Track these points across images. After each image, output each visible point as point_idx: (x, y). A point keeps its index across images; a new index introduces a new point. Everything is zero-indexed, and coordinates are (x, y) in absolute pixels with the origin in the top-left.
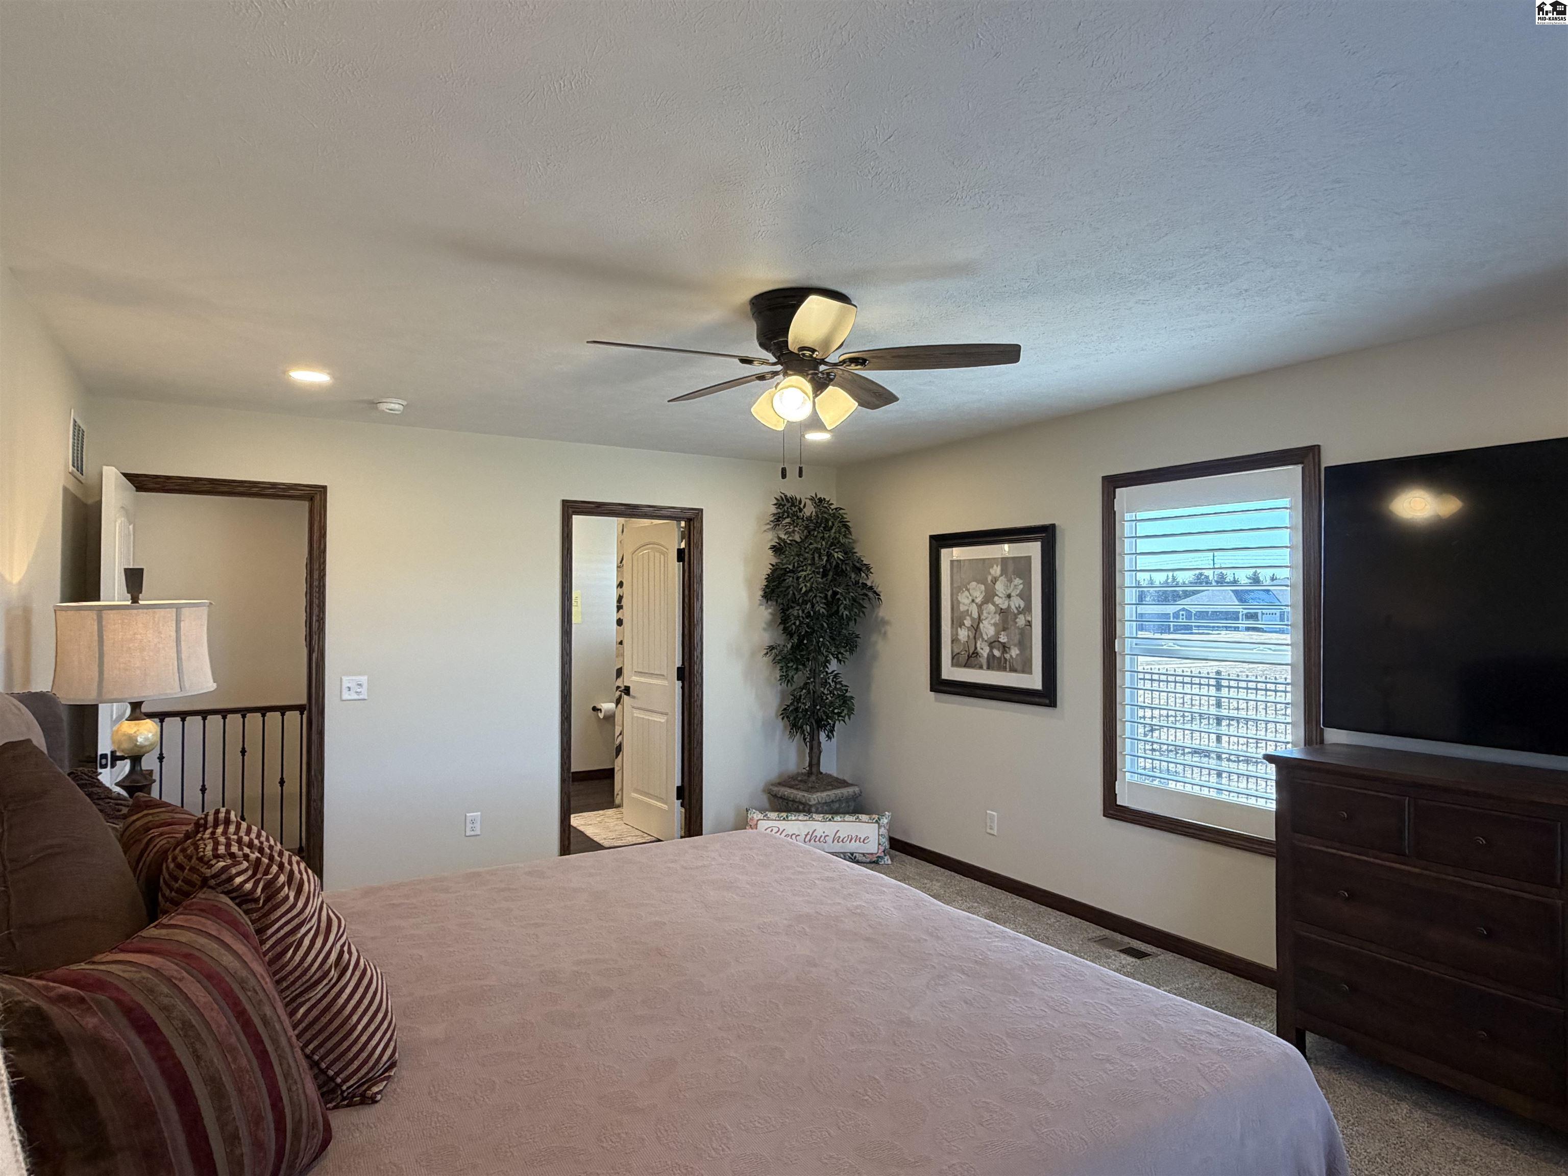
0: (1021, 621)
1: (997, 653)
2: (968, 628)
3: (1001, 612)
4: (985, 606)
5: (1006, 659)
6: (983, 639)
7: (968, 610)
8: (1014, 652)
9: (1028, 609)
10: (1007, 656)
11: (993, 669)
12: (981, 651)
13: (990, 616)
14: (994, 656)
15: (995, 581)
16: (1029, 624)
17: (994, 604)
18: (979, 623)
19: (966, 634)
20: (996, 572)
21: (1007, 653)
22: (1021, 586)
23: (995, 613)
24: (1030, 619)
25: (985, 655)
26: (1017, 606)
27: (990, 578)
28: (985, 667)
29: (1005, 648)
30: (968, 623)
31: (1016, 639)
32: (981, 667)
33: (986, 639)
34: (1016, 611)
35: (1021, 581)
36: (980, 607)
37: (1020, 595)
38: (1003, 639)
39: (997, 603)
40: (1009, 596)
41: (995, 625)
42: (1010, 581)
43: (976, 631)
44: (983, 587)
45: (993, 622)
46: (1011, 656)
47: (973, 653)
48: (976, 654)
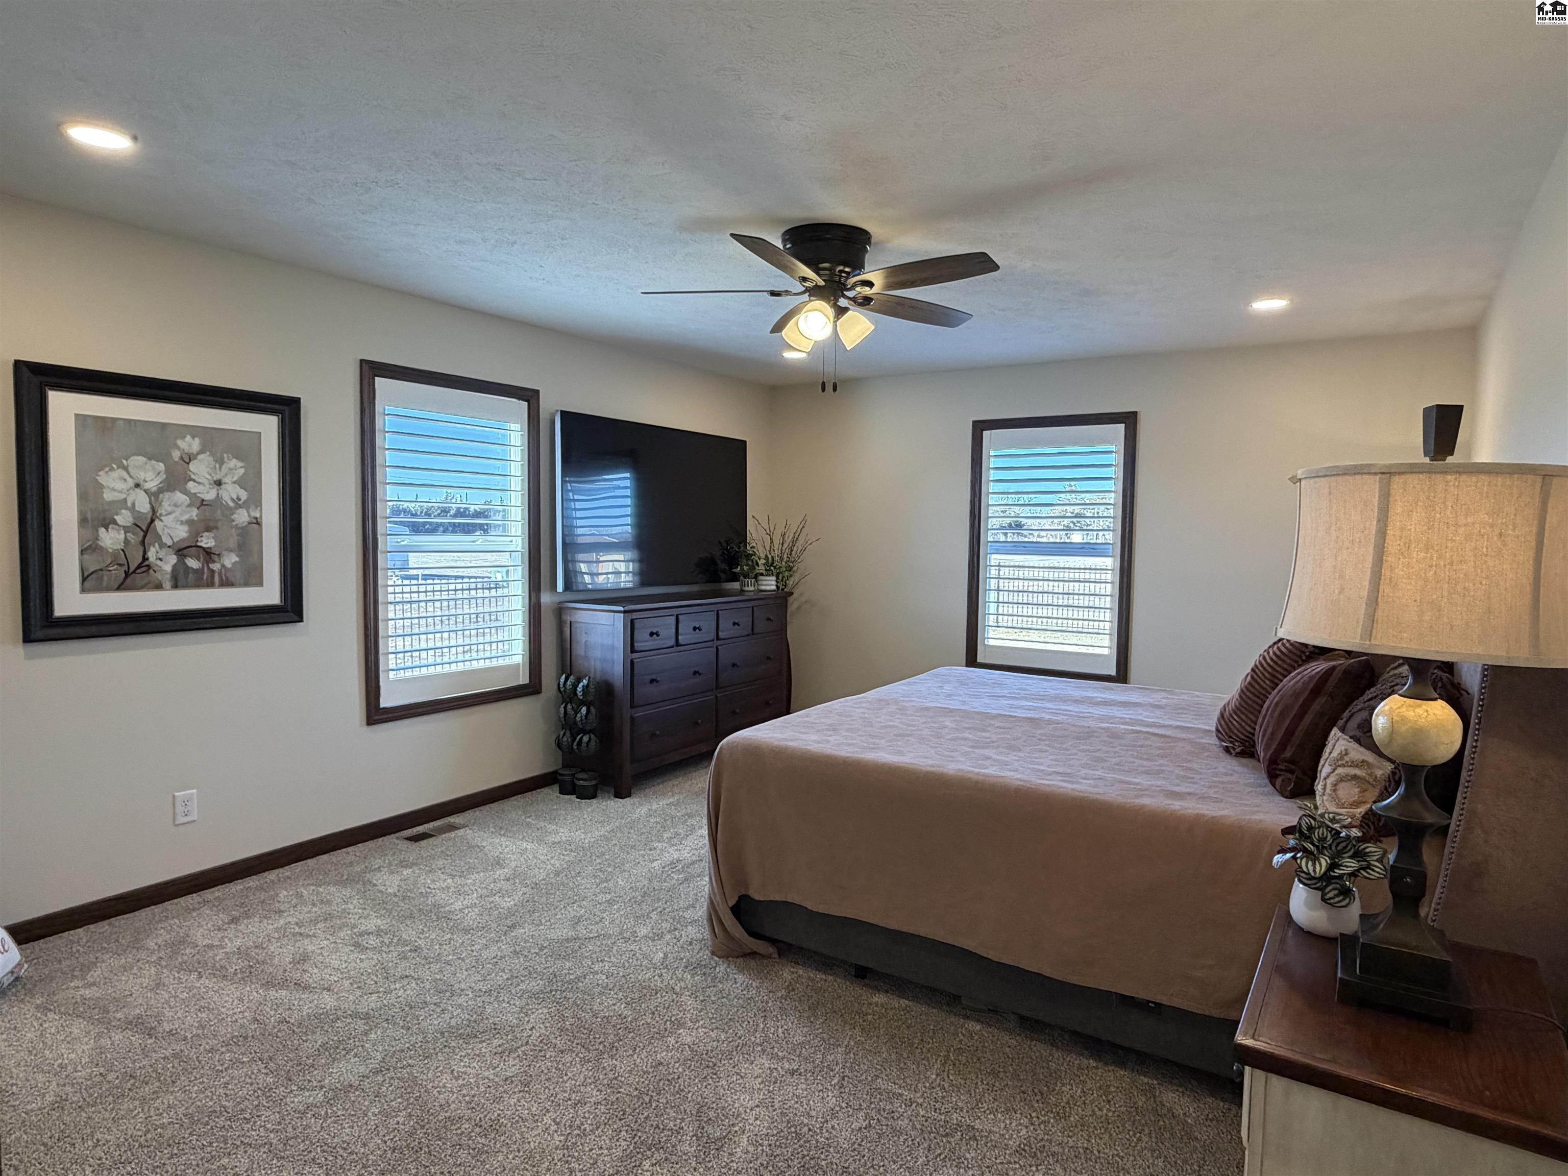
0: (242, 517)
1: (193, 563)
2: (124, 527)
3: (202, 505)
4: (167, 495)
5: (213, 572)
6: (162, 545)
7: (125, 500)
8: (230, 560)
9: (255, 500)
10: (216, 567)
11: (186, 586)
12: (159, 562)
13: (179, 510)
14: (187, 568)
15: (188, 458)
16: (258, 522)
17: (186, 492)
18: (152, 521)
19: (122, 536)
20: (190, 445)
21: (214, 562)
22: (242, 471)
23: (189, 506)
24: (258, 516)
25: (168, 568)
26: (235, 497)
27: (176, 455)
28: (167, 584)
29: (209, 555)
30: (124, 518)
31: (233, 542)
32: (159, 587)
33: (169, 543)
34: (231, 504)
35: (240, 464)
36: (154, 496)
37: (240, 483)
38: (207, 541)
39: (192, 491)
40: (219, 483)
41: (190, 522)
42: (221, 462)
43: (146, 533)
44: (161, 467)
45: (186, 517)
46: (223, 566)
47: (139, 567)
48: (145, 565)
